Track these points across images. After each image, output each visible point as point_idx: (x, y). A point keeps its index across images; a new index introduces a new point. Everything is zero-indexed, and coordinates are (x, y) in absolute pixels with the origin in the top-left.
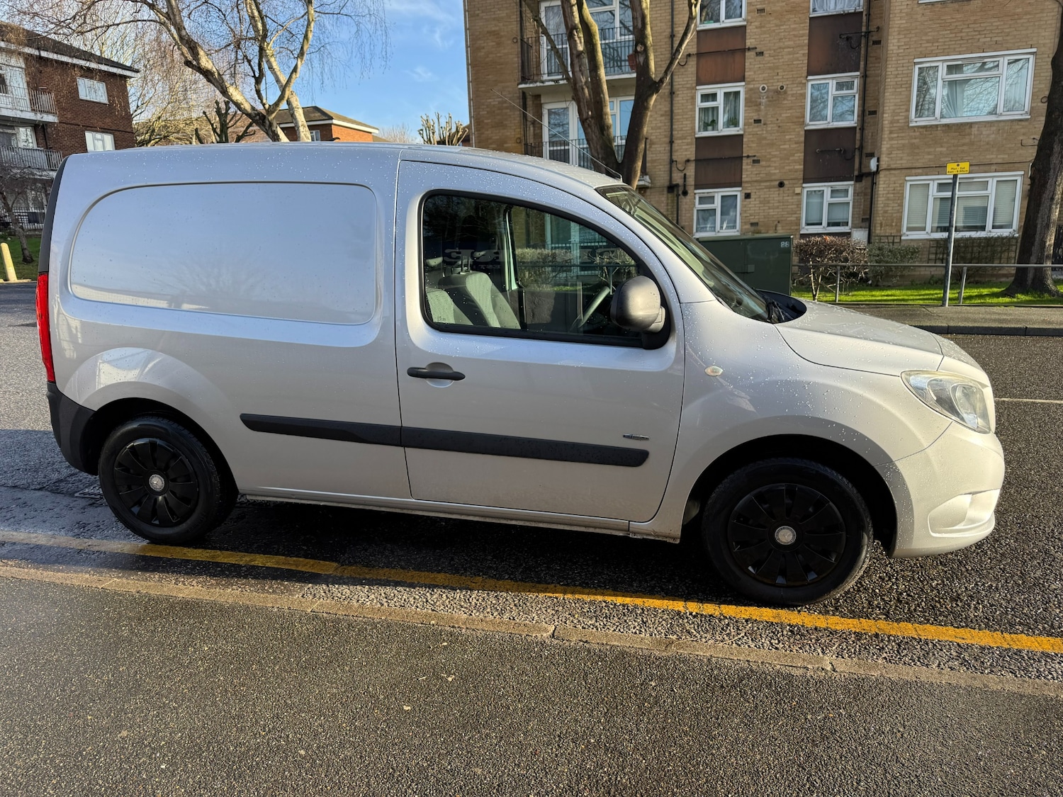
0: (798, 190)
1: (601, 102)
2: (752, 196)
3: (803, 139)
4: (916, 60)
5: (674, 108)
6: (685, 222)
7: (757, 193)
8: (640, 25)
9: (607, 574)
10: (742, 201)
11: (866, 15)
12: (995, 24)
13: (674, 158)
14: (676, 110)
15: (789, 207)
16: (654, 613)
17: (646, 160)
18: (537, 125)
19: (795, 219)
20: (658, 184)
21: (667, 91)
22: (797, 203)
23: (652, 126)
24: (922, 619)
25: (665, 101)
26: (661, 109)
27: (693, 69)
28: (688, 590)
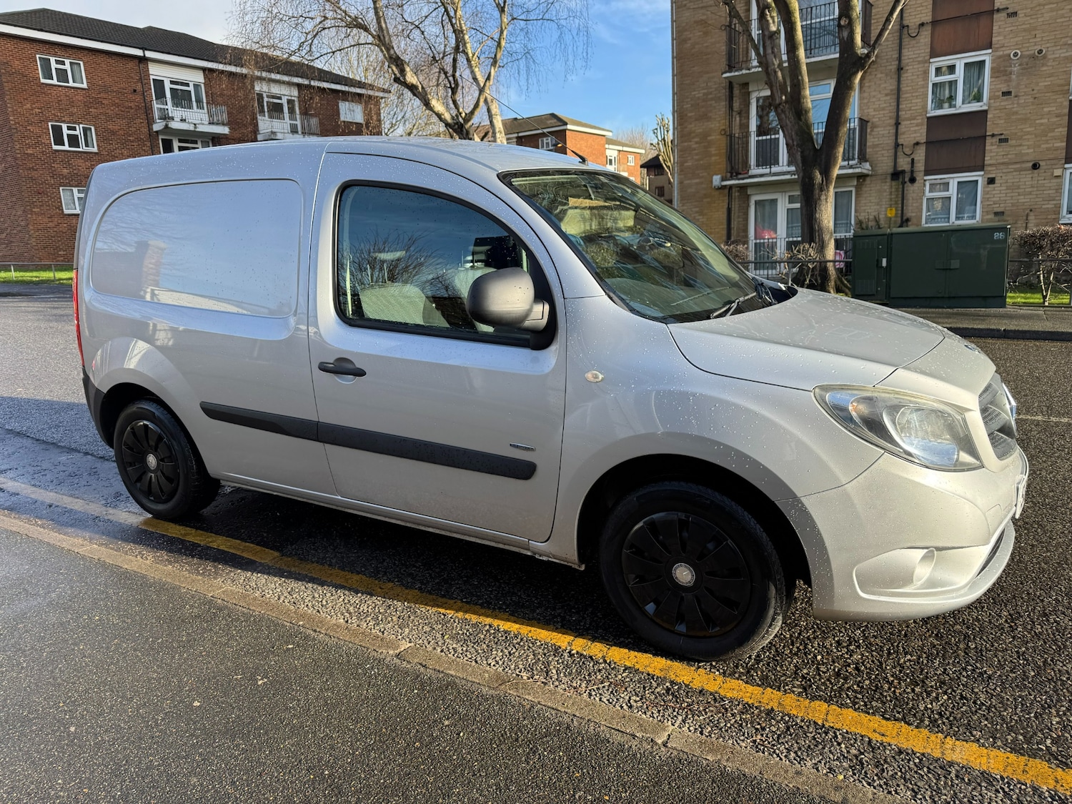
0: (1057, 172)
1: (799, 85)
2: (996, 182)
3: (1066, 111)
5: (901, 86)
6: (912, 212)
7: (1003, 178)
9: (520, 597)
10: (984, 187)
13: (900, 141)
14: (904, 88)
15: (1045, 192)
16: (531, 645)
17: (865, 145)
18: (744, 115)
19: (1053, 206)
20: (880, 172)
21: (894, 67)
22: (1057, 187)
23: (874, 107)
24: (849, 701)
25: (891, 78)
26: (885, 87)
27: (926, 40)
28: (590, 624)
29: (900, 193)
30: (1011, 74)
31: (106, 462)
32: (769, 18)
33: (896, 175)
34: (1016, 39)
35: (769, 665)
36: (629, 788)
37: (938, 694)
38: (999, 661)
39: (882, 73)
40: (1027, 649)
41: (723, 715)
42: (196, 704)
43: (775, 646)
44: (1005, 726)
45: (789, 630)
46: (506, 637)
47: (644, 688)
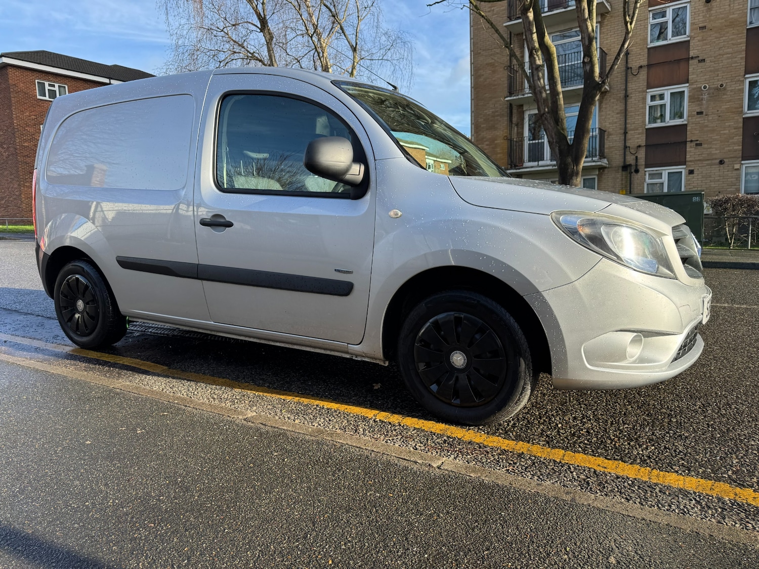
0: (737, 166)
1: (557, 102)
2: (695, 172)
3: (741, 125)
5: (628, 107)
7: (699, 170)
8: (587, 43)
9: (341, 391)
10: (686, 176)
13: (628, 145)
14: (629, 109)
15: (728, 180)
16: (346, 416)
17: (604, 147)
18: (520, 126)
19: (734, 189)
20: (614, 165)
21: (622, 95)
22: (736, 177)
23: (609, 121)
24: (580, 449)
25: (621, 102)
26: (617, 108)
27: (644, 77)
28: (392, 405)
29: (629, 180)
30: (702, 100)
31: (51, 320)
32: (535, 56)
33: (625, 167)
34: (705, 77)
35: (522, 429)
36: (409, 490)
37: (647, 446)
38: (694, 428)
39: (614, 99)
40: (715, 422)
41: (485, 455)
42: (88, 442)
43: (527, 419)
44: (697, 464)
45: (538, 411)
46: (328, 412)
47: (427, 440)
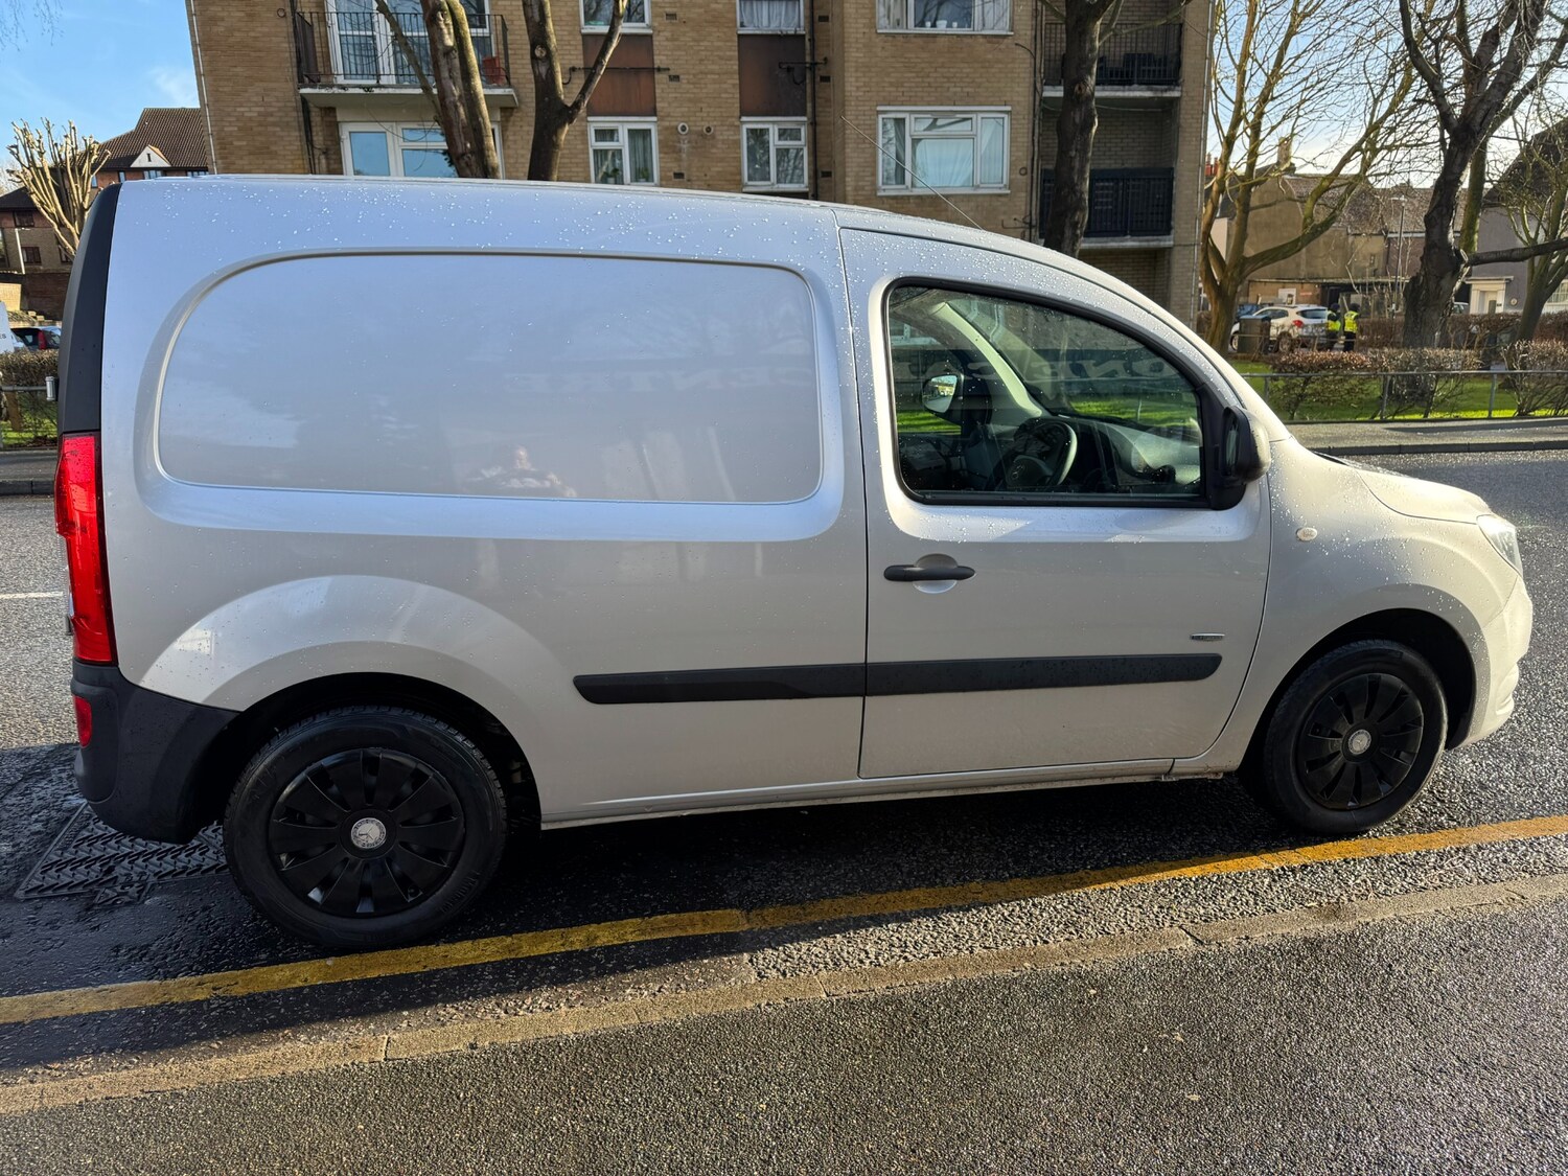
1: (481, 130)
4: (879, 108)
8: (537, 18)
11: (809, 40)
12: (964, 70)
30: (680, 151)
32: (443, 26)
34: (682, 109)
